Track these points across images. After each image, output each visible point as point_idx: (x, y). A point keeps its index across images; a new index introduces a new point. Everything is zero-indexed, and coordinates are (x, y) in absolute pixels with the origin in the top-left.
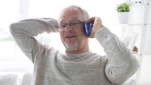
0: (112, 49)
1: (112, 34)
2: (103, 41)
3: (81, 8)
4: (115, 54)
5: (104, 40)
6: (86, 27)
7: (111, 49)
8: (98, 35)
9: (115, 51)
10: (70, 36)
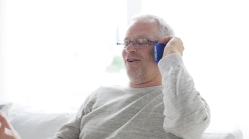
10: (132, 60)
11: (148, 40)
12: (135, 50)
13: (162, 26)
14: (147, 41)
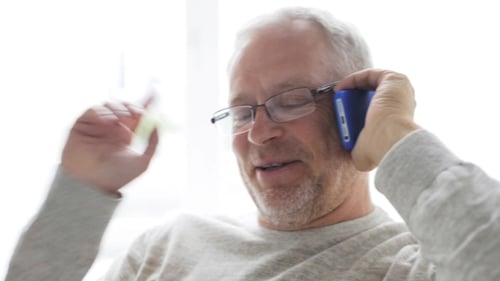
0: (464, 244)
1: (461, 164)
2: (415, 203)
3: (325, 25)
4: (482, 268)
5: (420, 201)
6: (342, 113)
7: (457, 245)
8: (390, 176)
9: (478, 257)
10: (275, 165)
11: (314, 92)
12: (277, 134)
13: (335, 35)
14: (309, 95)
